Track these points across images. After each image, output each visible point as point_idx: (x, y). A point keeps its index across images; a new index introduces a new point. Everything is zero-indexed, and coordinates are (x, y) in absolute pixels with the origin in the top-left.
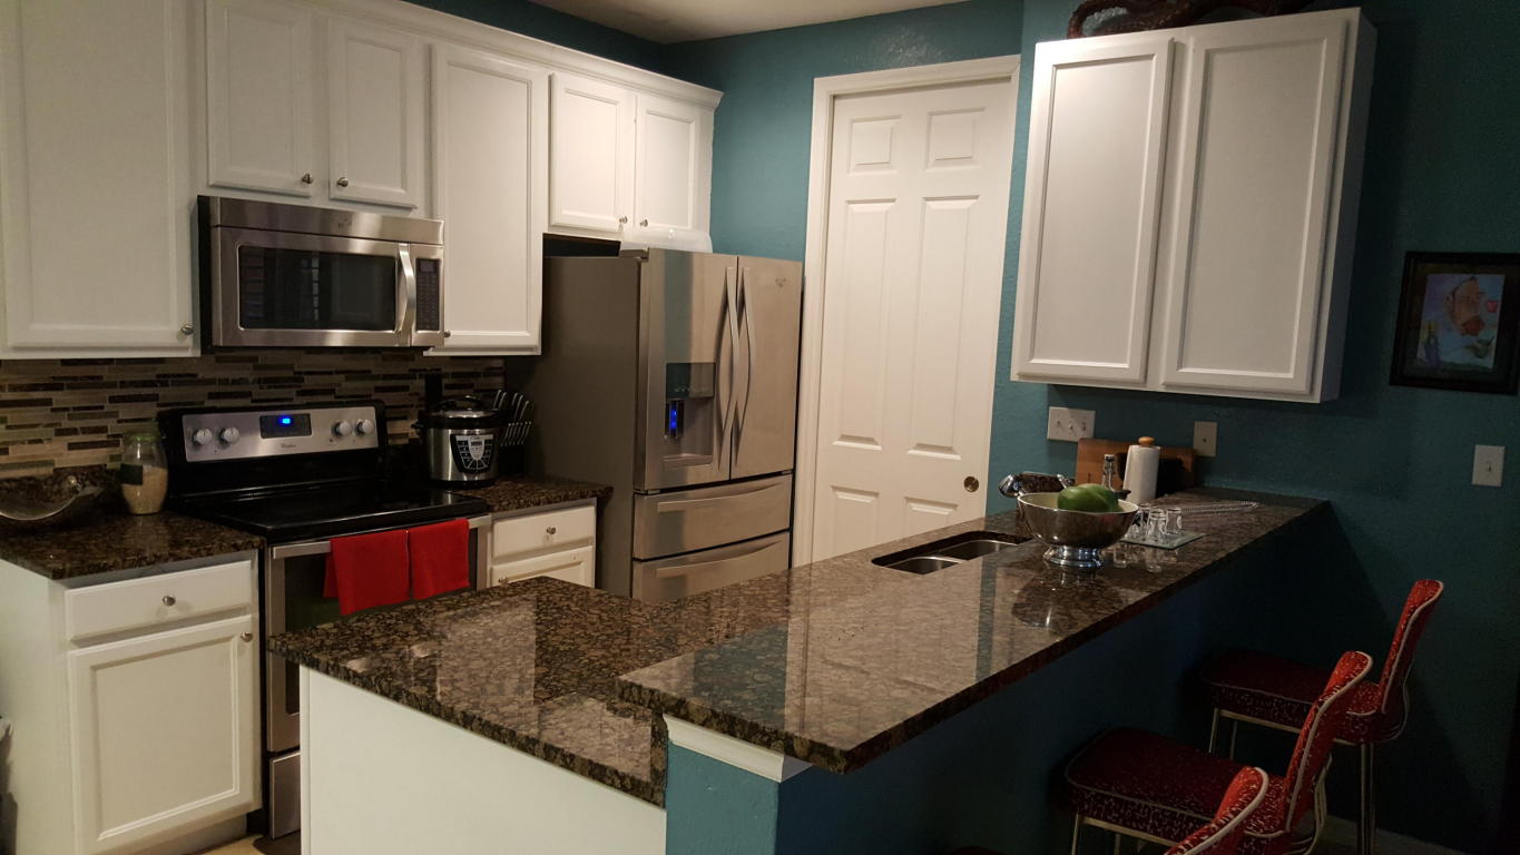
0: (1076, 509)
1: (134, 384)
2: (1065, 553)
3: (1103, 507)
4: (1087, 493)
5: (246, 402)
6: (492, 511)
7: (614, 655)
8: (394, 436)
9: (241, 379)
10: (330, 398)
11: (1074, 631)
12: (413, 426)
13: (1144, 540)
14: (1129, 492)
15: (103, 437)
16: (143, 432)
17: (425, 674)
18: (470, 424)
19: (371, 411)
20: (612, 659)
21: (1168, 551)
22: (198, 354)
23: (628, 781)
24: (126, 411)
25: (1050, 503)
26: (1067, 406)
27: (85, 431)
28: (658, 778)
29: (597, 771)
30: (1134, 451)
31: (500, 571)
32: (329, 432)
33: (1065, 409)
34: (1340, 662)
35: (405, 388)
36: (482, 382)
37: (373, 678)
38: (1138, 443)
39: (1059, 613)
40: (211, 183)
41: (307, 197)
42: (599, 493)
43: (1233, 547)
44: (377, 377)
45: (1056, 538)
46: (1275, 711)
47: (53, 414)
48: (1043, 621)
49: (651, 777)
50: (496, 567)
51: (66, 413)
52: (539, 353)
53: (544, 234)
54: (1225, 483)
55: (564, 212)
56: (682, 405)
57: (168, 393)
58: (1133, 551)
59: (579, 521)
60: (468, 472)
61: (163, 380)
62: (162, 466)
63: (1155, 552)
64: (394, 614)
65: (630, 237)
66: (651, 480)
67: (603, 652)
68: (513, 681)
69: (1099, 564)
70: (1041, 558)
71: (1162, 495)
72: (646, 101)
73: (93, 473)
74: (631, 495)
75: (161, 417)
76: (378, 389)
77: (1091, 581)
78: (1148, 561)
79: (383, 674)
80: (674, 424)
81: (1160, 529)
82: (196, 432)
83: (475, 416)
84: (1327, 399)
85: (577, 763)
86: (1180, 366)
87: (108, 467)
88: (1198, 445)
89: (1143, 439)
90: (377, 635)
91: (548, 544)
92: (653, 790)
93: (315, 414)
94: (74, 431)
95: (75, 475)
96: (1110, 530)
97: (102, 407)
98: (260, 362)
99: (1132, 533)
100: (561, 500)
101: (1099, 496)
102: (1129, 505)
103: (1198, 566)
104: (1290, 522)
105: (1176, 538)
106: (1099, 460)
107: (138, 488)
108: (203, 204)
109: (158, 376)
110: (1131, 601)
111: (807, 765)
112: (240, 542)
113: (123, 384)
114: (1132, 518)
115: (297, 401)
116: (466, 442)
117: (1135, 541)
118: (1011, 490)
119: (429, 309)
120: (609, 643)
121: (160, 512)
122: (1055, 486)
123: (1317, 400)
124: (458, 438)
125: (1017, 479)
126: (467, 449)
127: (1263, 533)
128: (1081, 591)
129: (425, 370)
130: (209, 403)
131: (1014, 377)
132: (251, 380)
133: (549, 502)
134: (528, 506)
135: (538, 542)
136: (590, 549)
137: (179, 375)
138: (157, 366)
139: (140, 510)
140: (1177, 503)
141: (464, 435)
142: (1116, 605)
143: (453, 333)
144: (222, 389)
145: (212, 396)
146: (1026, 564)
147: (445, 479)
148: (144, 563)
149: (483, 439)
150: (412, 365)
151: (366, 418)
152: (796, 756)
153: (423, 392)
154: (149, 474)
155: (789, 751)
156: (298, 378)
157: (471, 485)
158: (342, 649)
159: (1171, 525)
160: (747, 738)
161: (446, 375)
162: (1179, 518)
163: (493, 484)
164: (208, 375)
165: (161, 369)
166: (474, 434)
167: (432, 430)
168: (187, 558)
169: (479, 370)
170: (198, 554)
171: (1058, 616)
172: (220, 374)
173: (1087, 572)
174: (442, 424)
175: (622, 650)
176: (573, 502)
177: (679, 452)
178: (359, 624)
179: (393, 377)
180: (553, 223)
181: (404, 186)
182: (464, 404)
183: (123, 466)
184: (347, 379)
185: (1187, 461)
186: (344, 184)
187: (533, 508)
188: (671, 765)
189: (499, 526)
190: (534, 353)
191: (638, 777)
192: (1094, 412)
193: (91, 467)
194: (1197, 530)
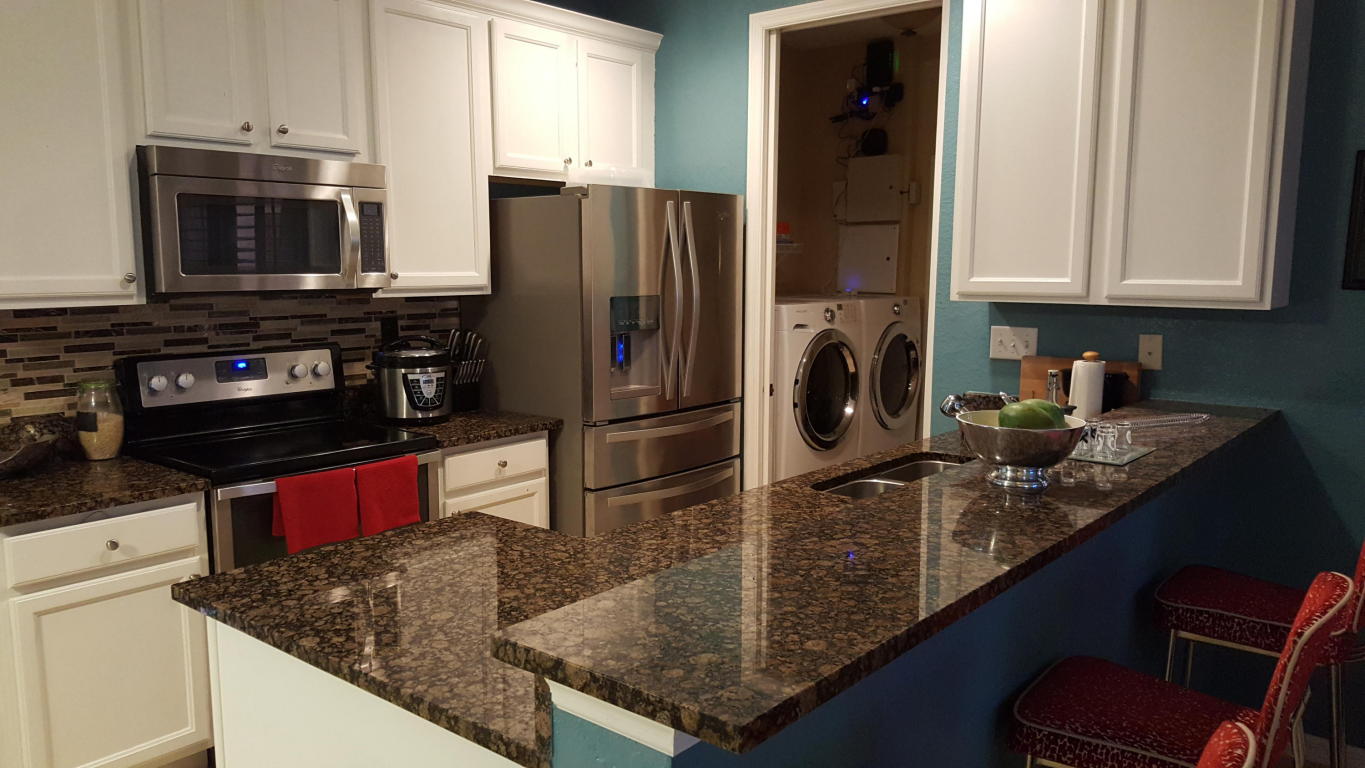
0: (1019, 427)
1: (87, 333)
2: (1009, 474)
3: (1048, 423)
4: (1031, 409)
5: (203, 348)
6: (442, 447)
7: (528, 597)
8: (351, 377)
9: (196, 326)
10: (287, 342)
11: (1020, 560)
12: (368, 367)
13: (1092, 456)
14: (1075, 408)
15: (59, 386)
16: (96, 380)
17: (322, 623)
18: (422, 363)
19: (326, 353)
20: (524, 601)
21: (1118, 467)
22: (144, 301)
23: (513, 748)
24: (81, 360)
25: (991, 420)
26: (1010, 325)
27: (42, 380)
28: (544, 746)
29: (482, 736)
30: (1079, 367)
31: (451, 505)
32: (285, 376)
33: (1008, 327)
34: (1315, 585)
35: (362, 331)
36: (436, 323)
37: (266, 629)
38: (1082, 358)
39: (1003, 541)
40: (149, 133)
41: (248, 145)
42: (549, 426)
43: (1186, 461)
44: (333, 321)
45: (998, 458)
46: (1236, 632)
47: (9, 365)
48: (986, 549)
49: (536, 745)
50: (450, 502)
51: (21, 364)
52: (489, 292)
53: (489, 177)
54: (1173, 396)
55: (509, 155)
56: (628, 338)
57: (123, 342)
58: (1079, 470)
59: (532, 453)
60: (421, 409)
61: (118, 329)
62: (117, 412)
63: (1104, 469)
64: (309, 556)
65: (575, 177)
66: (600, 412)
67: (517, 593)
68: (413, 629)
69: (1045, 484)
70: (984, 480)
71: (1109, 410)
72: (585, 45)
73: (51, 422)
74: (581, 426)
75: (116, 366)
76: (334, 333)
77: (1039, 502)
78: (1097, 479)
79: (277, 625)
80: (621, 357)
81: (1110, 445)
82: (150, 379)
83: (427, 355)
84: (1277, 306)
85: (462, 726)
86: (1123, 277)
87: (66, 415)
88: (1143, 358)
89: (1087, 354)
90: (284, 580)
91: (500, 477)
92: (539, 759)
93: (269, 357)
94: (29, 382)
95: (32, 423)
96: (1056, 448)
97: (57, 357)
98: (215, 309)
99: (1080, 449)
100: (512, 434)
101: (1044, 412)
102: (1075, 421)
103: (1152, 483)
104: (1243, 434)
105: (1124, 454)
106: (1043, 376)
107: (94, 434)
108: (141, 152)
109: (113, 325)
110: (1081, 524)
111: (696, 740)
112: (183, 485)
113: (78, 334)
114: (1078, 435)
115: (254, 346)
116: (418, 381)
117: (1082, 458)
118: (953, 409)
119: (374, 254)
120: (525, 582)
121: (116, 458)
122: (996, 403)
123: (1267, 306)
124: (410, 377)
125: (958, 398)
126: (419, 387)
127: (1217, 445)
128: (1025, 515)
129: (381, 313)
130: (165, 351)
131: (954, 297)
132: (206, 327)
133: (500, 436)
134: (479, 441)
135: (490, 474)
136: (543, 481)
137: (134, 324)
138: (112, 316)
139: (96, 456)
140: (1125, 417)
141: (417, 375)
142: (1065, 529)
143: (400, 274)
144: (177, 336)
145: (168, 343)
146: (969, 485)
147: (400, 417)
148: (84, 508)
149: (434, 377)
150: (367, 308)
151: (322, 360)
152: (684, 731)
153: (379, 334)
154: (105, 421)
155: (676, 723)
156: (254, 323)
157: (425, 422)
158: (243, 597)
159: (1120, 440)
160: (629, 707)
161: (402, 317)
162: (1129, 432)
163: (448, 421)
164: (163, 324)
165: (115, 319)
166: (427, 373)
167: (386, 371)
168: (130, 503)
169: (434, 311)
170: (140, 498)
171: (1003, 544)
172: (173, 323)
173: (1031, 494)
174: (395, 363)
175: (537, 590)
176: (525, 436)
177: (627, 383)
178: (271, 568)
179: (347, 320)
180: (497, 166)
181: (346, 133)
182: (419, 344)
183: (78, 413)
184: (302, 323)
185: (1133, 375)
186: (284, 132)
187: (483, 443)
188: (556, 732)
189: (450, 461)
190: (484, 293)
191: (523, 743)
192: (1036, 330)
193: (48, 416)
194: (1145, 444)
